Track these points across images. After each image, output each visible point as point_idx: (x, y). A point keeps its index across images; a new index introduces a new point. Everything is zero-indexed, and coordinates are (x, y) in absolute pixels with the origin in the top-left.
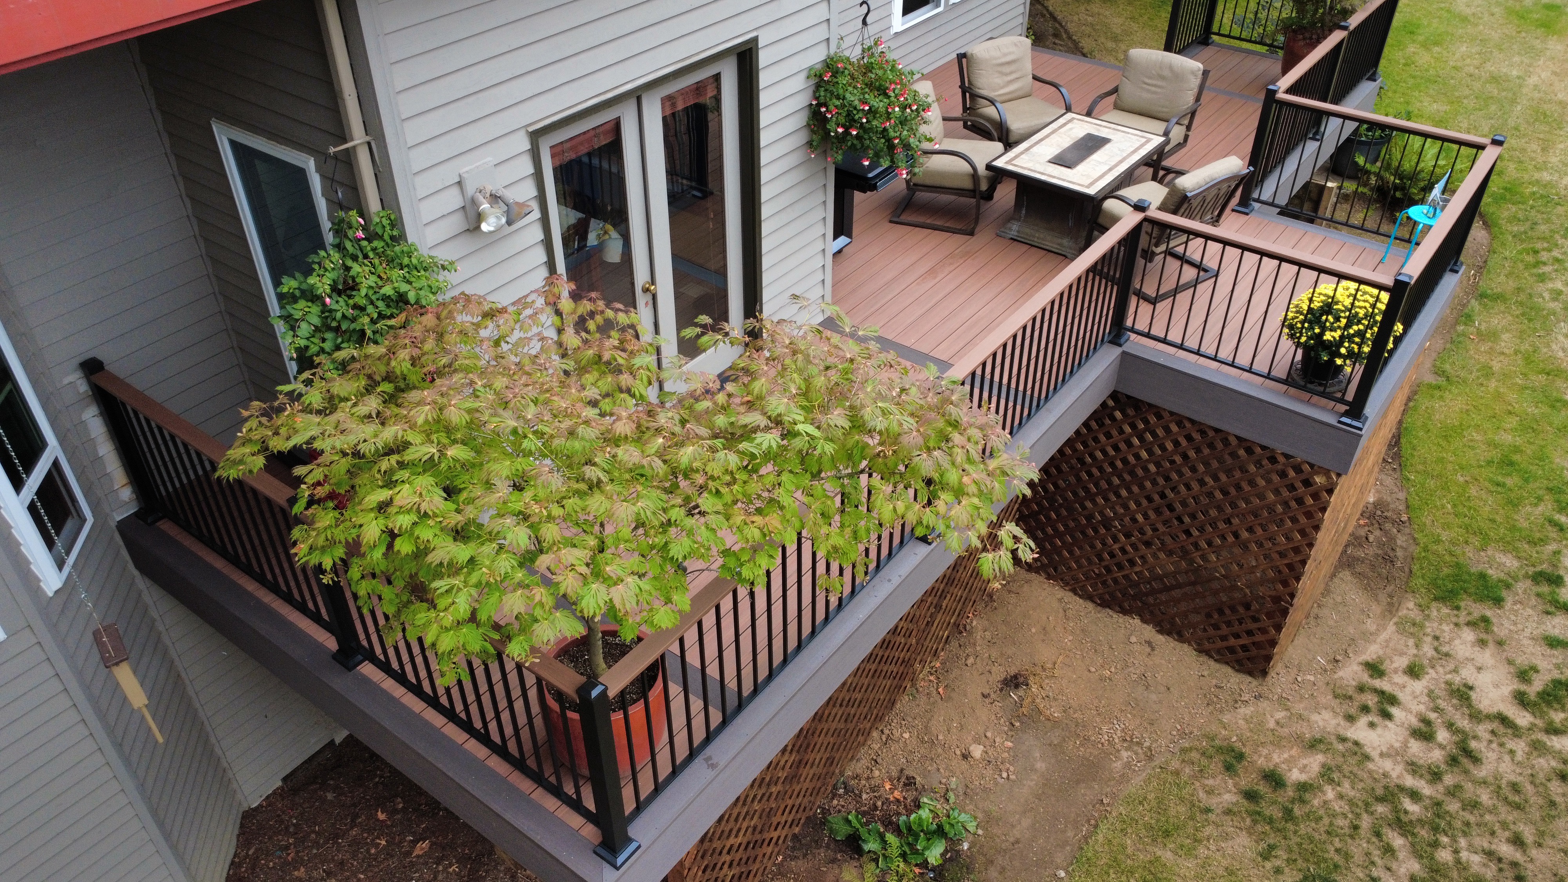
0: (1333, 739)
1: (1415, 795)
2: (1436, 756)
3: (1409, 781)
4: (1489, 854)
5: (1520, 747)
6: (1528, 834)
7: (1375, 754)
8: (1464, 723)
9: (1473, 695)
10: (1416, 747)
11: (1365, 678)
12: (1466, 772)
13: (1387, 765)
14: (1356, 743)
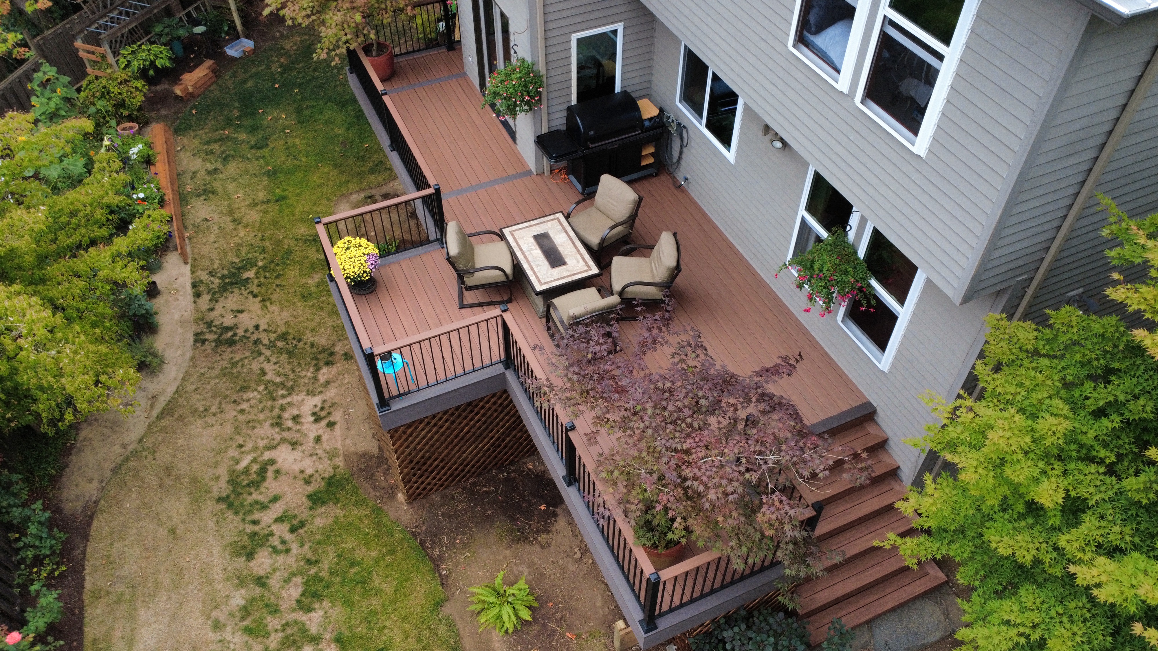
0: (324, 390)
1: (283, 396)
2: (286, 415)
3: (288, 399)
4: (249, 400)
5: (261, 443)
6: (241, 417)
7: (306, 398)
8: (286, 435)
9: (290, 447)
10: (295, 412)
11: (332, 419)
12: (273, 418)
13: (299, 398)
14: (315, 395)
